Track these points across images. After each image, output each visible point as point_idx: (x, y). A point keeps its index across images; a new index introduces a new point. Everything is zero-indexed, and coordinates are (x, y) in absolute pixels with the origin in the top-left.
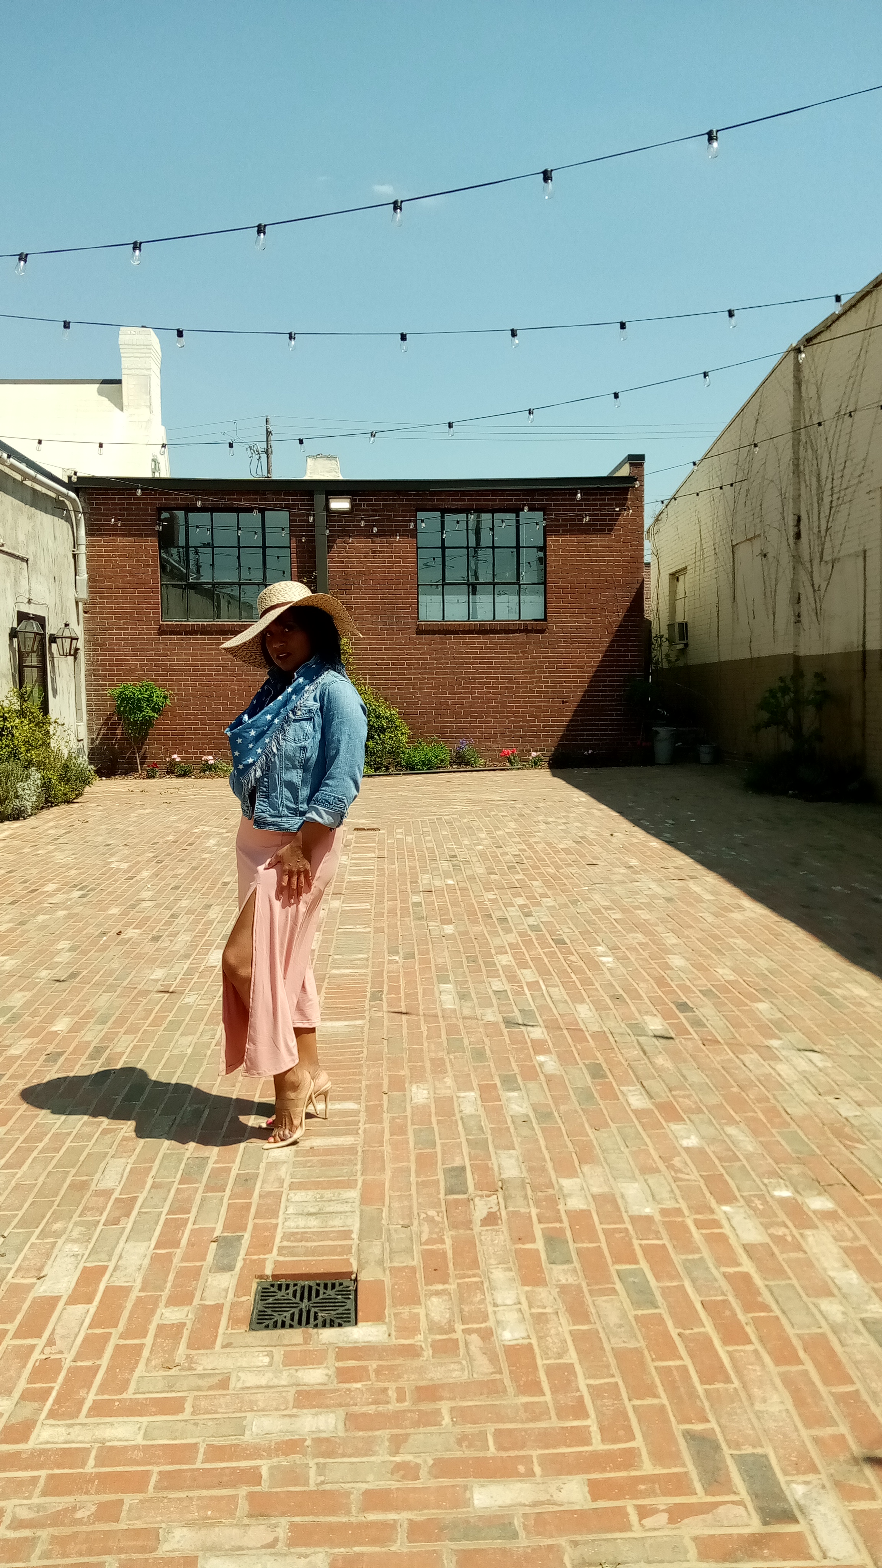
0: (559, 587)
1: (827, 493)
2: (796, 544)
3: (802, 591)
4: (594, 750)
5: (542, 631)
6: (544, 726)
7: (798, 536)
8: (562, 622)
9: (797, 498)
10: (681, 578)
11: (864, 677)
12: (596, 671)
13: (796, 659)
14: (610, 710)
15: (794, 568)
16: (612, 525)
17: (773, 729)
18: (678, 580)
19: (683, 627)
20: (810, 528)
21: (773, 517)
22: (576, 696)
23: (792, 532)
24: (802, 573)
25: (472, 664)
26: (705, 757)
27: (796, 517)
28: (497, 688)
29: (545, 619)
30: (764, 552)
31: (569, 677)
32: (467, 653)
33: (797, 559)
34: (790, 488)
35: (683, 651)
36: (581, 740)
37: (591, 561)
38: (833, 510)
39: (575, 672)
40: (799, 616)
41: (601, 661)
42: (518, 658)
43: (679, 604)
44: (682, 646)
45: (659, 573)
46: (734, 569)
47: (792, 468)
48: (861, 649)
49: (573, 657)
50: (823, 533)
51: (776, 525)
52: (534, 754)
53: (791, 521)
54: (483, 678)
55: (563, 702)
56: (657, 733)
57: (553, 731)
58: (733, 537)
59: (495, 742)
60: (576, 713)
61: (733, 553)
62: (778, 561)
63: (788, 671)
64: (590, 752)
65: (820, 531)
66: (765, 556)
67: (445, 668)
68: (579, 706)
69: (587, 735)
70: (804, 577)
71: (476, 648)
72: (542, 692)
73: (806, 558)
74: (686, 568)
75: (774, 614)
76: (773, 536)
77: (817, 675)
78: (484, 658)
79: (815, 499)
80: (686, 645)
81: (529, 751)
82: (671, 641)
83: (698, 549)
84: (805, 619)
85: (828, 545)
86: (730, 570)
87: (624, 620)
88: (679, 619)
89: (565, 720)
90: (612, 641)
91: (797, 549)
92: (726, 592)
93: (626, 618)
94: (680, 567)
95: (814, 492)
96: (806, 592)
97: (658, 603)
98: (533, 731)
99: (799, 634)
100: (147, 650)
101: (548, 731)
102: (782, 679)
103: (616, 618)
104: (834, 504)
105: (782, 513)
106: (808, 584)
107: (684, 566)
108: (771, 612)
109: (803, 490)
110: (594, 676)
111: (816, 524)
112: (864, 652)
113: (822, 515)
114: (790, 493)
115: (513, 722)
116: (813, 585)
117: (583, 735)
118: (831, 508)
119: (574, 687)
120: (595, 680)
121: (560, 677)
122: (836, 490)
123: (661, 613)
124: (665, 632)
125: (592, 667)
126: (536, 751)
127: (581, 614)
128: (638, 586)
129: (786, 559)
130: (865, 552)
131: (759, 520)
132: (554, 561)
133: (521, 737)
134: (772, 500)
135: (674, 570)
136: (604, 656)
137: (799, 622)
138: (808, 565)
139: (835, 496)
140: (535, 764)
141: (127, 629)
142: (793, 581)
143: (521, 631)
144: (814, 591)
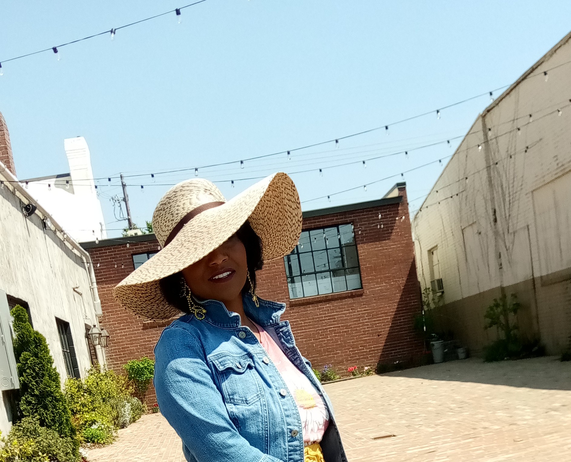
0: (367, 268)
1: (507, 196)
2: (495, 225)
3: (501, 251)
4: (399, 361)
5: (361, 295)
6: (369, 351)
7: (495, 220)
8: (372, 288)
9: (493, 199)
10: (435, 252)
11: (535, 292)
12: (395, 314)
13: (502, 289)
14: (406, 336)
15: (495, 238)
16: (393, 226)
17: (494, 327)
18: (433, 254)
19: (440, 281)
20: (501, 216)
21: (481, 211)
22: (385, 330)
23: (492, 218)
24: (500, 241)
25: (324, 320)
26: (461, 355)
27: (494, 210)
28: (340, 332)
29: (362, 288)
30: (479, 231)
31: (380, 320)
32: (320, 314)
33: (496, 233)
34: (489, 194)
35: (441, 297)
36: (391, 356)
37: (384, 249)
38: (511, 204)
39: (383, 316)
40: (501, 265)
41: (397, 308)
42: (349, 313)
43: (436, 268)
44: (440, 294)
45: (421, 251)
46: (464, 243)
47: (488, 183)
48: (532, 277)
49: (380, 308)
50: (507, 218)
51: (483, 215)
52: (366, 368)
53: (491, 213)
54: (331, 328)
55: (379, 336)
56: (433, 345)
57: (375, 353)
58: (462, 224)
59: (344, 365)
60: (387, 341)
61: (463, 233)
62: (487, 235)
63: (498, 296)
64: (397, 362)
65: (506, 217)
66: (480, 233)
67: (309, 325)
68: (387, 337)
69: (394, 353)
70: (501, 243)
71: (325, 310)
72: (366, 331)
73: (501, 232)
74: (437, 246)
75: (488, 266)
76: (483, 222)
77: (512, 295)
78: (330, 316)
79: (502, 199)
80: (443, 292)
81: (363, 367)
82: (434, 291)
83: (443, 233)
84: (504, 266)
85: (510, 224)
86: (462, 244)
87: (406, 282)
88: (437, 277)
89: (381, 345)
90: (402, 295)
91: (496, 228)
92: (462, 256)
93: (408, 280)
94: (433, 246)
95: (501, 196)
96: (503, 251)
97: (423, 270)
98: (364, 355)
99: (502, 275)
100: (138, 340)
101: (372, 354)
102: (495, 300)
103: (403, 281)
104: (511, 201)
105: (486, 208)
106: (503, 247)
107: (435, 245)
108: (486, 264)
109: (495, 195)
110: (394, 318)
111: (503, 213)
112: (533, 279)
113: (506, 208)
114: (489, 198)
115: (352, 351)
116: (506, 247)
117: (392, 353)
118: (510, 203)
119: (384, 325)
120: (394, 319)
121: (375, 321)
122: (511, 194)
123: (425, 275)
124: (429, 285)
125: (392, 312)
126: (367, 366)
127: (381, 282)
128: (412, 260)
129: (490, 234)
130: (528, 226)
131: (474, 214)
132: (363, 252)
133: (357, 359)
134: (480, 202)
135: (430, 248)
136: (399, 305)
137: (501, 268)
138: (502, 236)
139: (511, 197)
140: (368, 374)
141: (125, 329)
142: (496, 246)
143: (349, 297)
144: (507, 250)
